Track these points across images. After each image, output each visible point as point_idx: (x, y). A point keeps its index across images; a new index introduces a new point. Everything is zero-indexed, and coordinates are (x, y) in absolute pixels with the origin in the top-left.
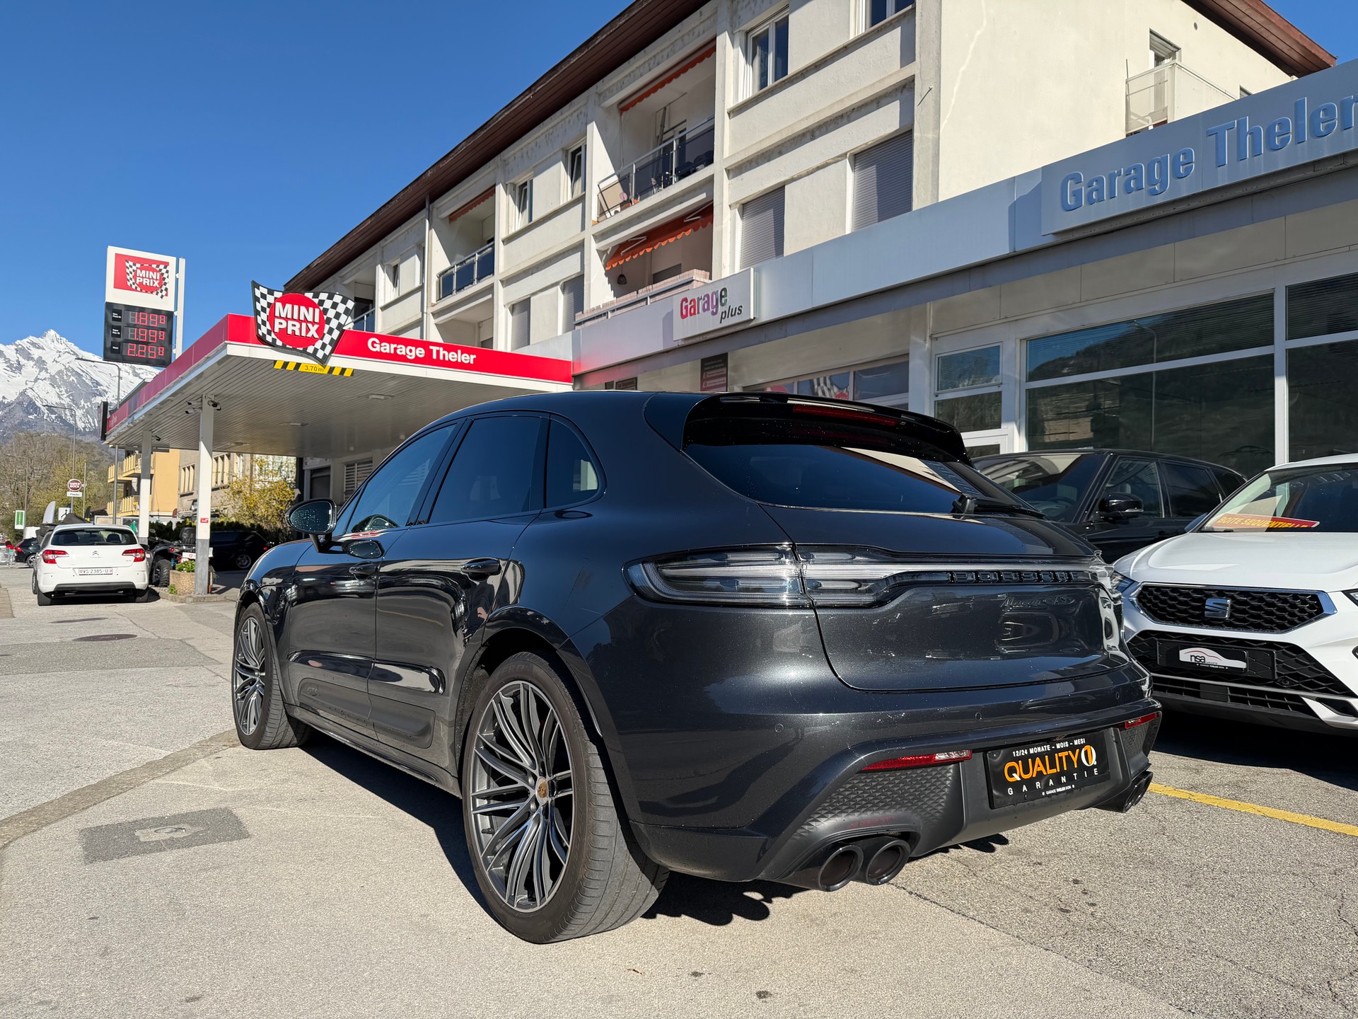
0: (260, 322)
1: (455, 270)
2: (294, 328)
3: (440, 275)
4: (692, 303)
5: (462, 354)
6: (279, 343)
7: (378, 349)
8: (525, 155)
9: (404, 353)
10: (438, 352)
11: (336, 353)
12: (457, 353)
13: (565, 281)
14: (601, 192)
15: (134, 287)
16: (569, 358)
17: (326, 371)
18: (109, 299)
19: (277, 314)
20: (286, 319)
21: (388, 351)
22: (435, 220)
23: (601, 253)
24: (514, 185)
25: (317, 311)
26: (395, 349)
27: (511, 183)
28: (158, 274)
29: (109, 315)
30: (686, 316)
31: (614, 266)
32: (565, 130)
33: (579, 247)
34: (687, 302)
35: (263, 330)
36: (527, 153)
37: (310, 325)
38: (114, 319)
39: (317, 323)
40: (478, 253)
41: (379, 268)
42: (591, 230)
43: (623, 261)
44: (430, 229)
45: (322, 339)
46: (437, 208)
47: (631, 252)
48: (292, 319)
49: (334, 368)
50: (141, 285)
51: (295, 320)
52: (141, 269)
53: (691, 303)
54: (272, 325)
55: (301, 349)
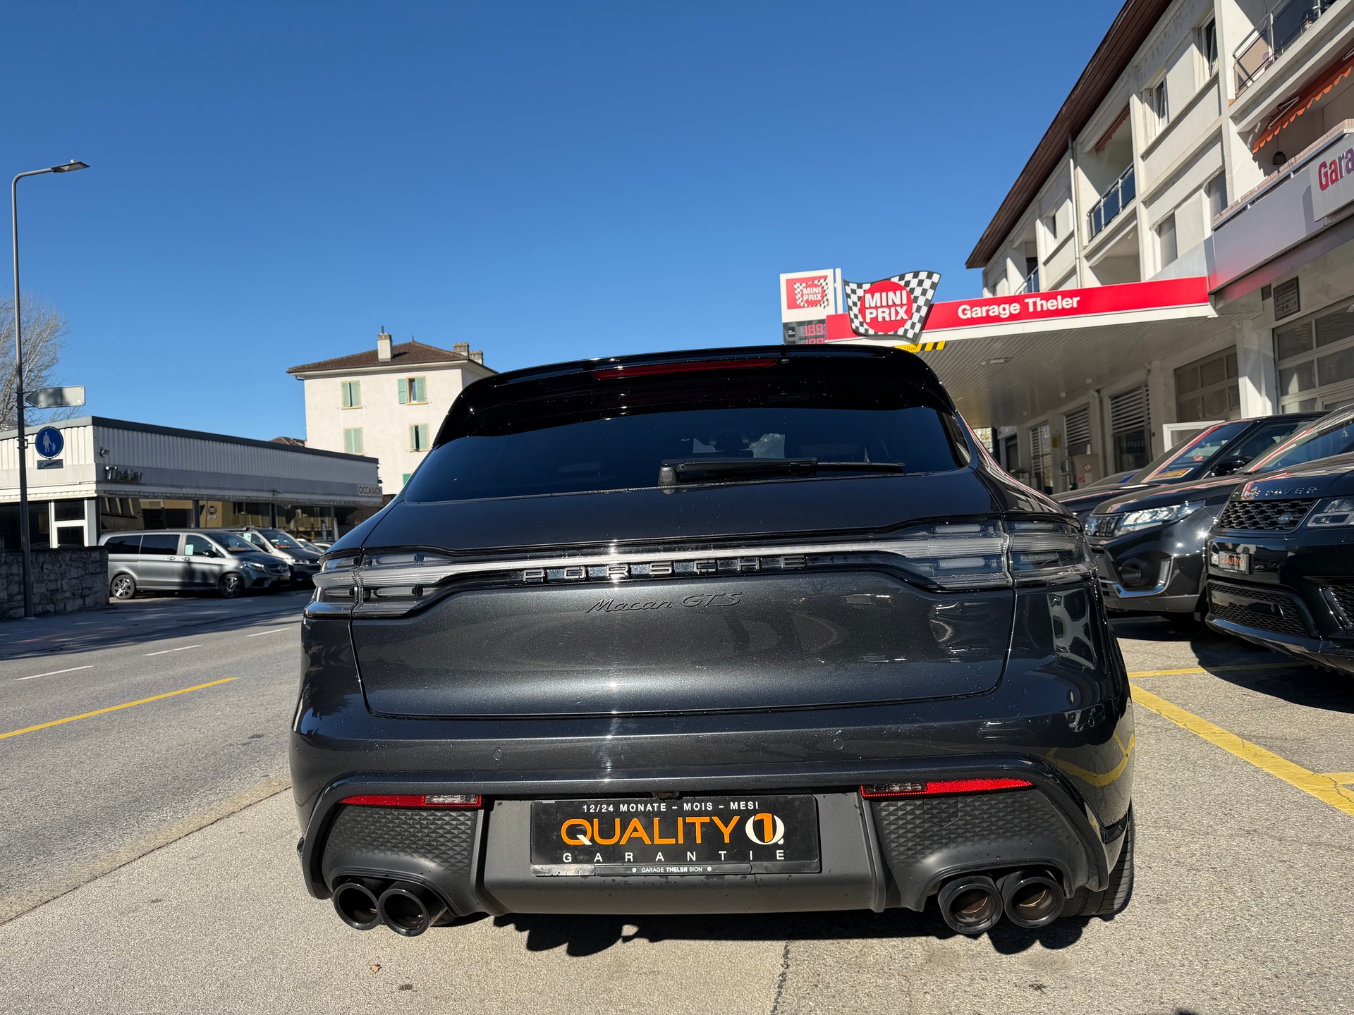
0: (852, 316)
1: (1102, 204)
2: (883, 315)
3: (1090, 212)
4: (1333, 166)
5: (1063, 299)
6: (871, 332)
7: (969, 315)
8: (1155, 52)
9: (997, 313)
10: (1035, 303)
11: (927, 329)
12: (1056, 299)
13: (1209, 181)
14: (1238, 62)
15: (802, 305)
16: (1205, 273)
17: (919, 349)
18: (786, 319)
19: (867, 305)
20: (876, 308)
21: (979, 315)
22: (1079, 156)
23: (1244, 135)
24: (1150, 90)
25: (904, 292)
26: (988, 311)
27: (1146, 89)
28: (820, 288)
29: (786, 333)
30: (1327, 185)
31: (1262, 145)
32: (1193, 6)
33: (1217, 137)
34: (1326, 167)
35: (856, 323)
36: (1157, 49)
37: (898, 308)
38: (790, 336)
39: (905, 305)
40: (1121, 178)
41: (1038, 223)
42: (1229, 111)
43: (1271, 136)
44: (1075, 168)
45: (911, 319)
46: (1081, 143)
47: (1280, 122)
48: (882, 306)
49: (926, 344)
50: (807, 301)
51: (884, 307)
52: (806, 287)
53: (1331, 168)
54: (864, 317)
55: (892, 333)
